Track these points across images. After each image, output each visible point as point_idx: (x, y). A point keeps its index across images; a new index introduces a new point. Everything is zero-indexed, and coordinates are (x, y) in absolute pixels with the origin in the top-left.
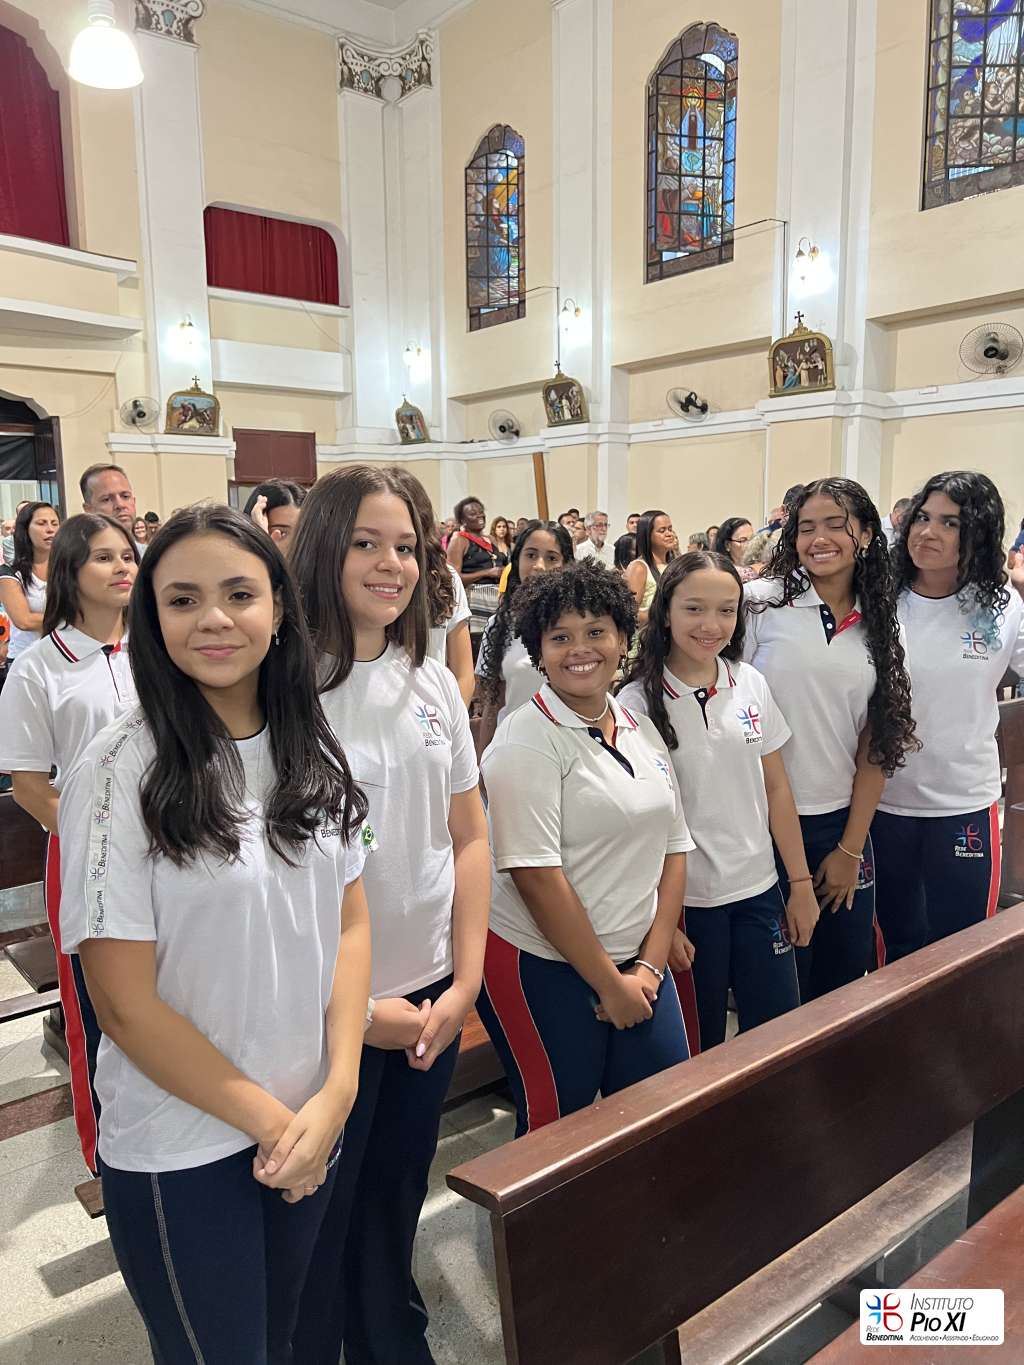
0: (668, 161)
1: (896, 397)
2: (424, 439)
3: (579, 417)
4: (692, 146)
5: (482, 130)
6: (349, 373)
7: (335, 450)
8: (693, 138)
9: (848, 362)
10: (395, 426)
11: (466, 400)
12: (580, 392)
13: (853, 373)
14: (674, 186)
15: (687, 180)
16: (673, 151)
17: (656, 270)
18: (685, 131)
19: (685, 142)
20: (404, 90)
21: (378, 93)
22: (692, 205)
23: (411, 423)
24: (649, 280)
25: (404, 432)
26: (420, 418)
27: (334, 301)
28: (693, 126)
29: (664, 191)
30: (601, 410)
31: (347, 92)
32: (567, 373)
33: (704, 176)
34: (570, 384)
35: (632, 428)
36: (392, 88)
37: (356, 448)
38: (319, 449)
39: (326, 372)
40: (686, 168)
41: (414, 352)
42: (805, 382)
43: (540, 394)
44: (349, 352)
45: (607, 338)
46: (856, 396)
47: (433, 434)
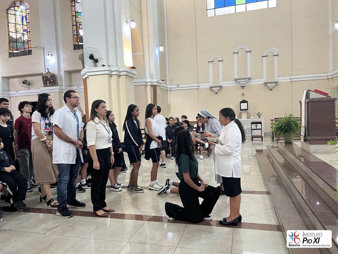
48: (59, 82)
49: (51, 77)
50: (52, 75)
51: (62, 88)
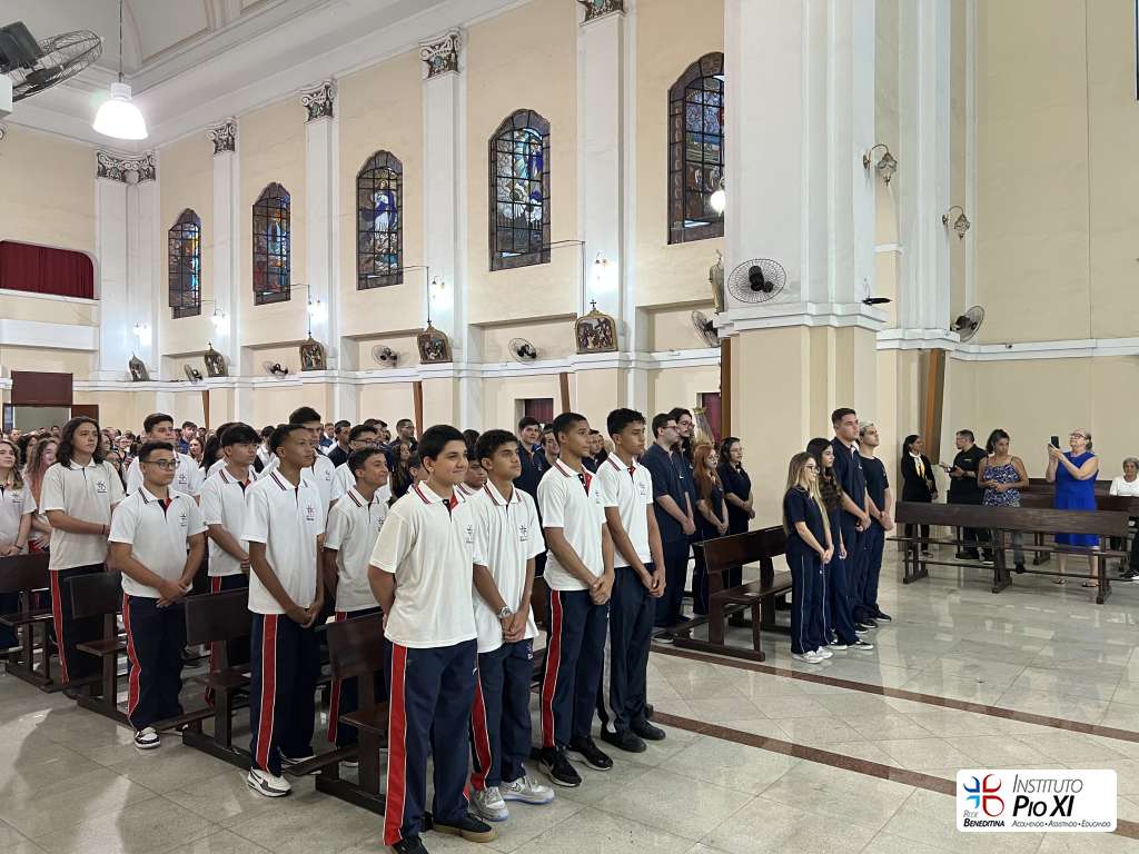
0: (259, 248)
1: (359, 374)
2: (145, 379)
3: (223, 373)
4: (274, 240)
5: (181, 209)
6: (98, 338)
7: (86, 384)
8: (274, 236)
9: (335, 356)
10: (129, 371)
11: (175, 357)
12: (222, 360)
13: (337, 361)
14: (265, 260)
15: (271, 257)
16: (263, 242)
17: (260, 300)
18: (270, 233)
19: (270, 238)
20: (140, 180)
21: (124, 179)
22: (276, 269)
23: (138, 370)
24: (257, 303)
25: (133, 373)
26: (143, 365)
27: (91, 297)
28: (275, 231)
29: (258, 262)
30: (235, 370)
31: (102, 180)
32: (216, 350)
33: (281, 255)
34: (217, 355)
35: (255, 380)
36: (133, 177)
37: (99, 384)
38: (74, 384)
39: (82, 338)
40: (271, 251)
41: (141, 328)
42: (314, 365)
43: (203, 358)
44: (99, 326)
45: (238, 331)
46: (336, 373)
47: (151, 376)
48: (620, 339)
49: (600, 324)
50: (602, 320)
51: (628, 356)
